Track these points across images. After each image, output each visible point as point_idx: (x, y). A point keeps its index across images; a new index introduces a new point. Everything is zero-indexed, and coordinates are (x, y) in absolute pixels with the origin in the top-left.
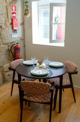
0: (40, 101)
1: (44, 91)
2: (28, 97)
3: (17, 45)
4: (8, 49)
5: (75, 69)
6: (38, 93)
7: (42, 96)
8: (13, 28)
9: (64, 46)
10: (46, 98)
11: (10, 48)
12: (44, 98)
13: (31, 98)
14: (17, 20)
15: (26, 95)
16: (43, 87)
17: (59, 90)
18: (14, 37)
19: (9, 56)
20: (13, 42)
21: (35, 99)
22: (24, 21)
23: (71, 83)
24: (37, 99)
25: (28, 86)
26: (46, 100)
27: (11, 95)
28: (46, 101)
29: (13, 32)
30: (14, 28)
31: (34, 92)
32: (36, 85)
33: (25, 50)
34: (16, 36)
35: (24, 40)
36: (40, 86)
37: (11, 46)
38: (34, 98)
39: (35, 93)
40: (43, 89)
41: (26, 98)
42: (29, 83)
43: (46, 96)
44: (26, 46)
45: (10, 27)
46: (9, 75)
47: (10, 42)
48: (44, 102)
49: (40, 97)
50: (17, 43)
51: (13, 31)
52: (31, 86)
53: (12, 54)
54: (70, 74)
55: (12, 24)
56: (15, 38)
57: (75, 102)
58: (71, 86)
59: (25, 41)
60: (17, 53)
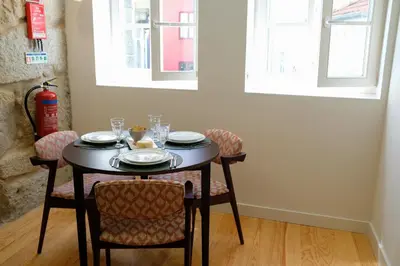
0: (155, 241)
1: (167, 204)
2: (114, 235)
3: (45, 90)
4: (16, 103)
5: (236, 146)
6: (150, 215)
7: (158, 228)
8: (29, 34)
9: (196, 88)
10: (170, 230)
11: (21, 99)
12: (165, 232)
13: (124, 236)
14: (42, 10)
15: (105, 229)
16: (167, 192)
17: (198, 209)
18: (35, 62)
19: (19, 125)
20: (31, 80)
21: (139, 238)
22: (64, 12)
23: (228, 187)
24: (142, 236)
25: (119, 195)
26: (171, 235)
27: (39, 251)
28: (173, 239)
29: (30, 47)
30: (35, 35)
31: (138, 211)
32: (145, 190)
33: (70, 108)
34: (40, 61)
35: (66, 74)
36: (158, 192)
37: (26, 92)
38: (133, 236)
39: (140, 215)
40: (166, 199)
41: (111, 238)
42: (123, 185)
43: (170, 225)
44: (72, 94)
45: (21, 29)
46: (18, 192)
47: (21, 78)
48: (164, 242)
49: (152, 231)
50: (46, 84)
51: (30, 42)
52: (129, 194)
53: (27, 119)
54: (226, 163)
55: (26, 19)
56: (36, 67)
57: (242, 242)
58: (229, 197)
59: (67, 79)
60: (47, 115)
